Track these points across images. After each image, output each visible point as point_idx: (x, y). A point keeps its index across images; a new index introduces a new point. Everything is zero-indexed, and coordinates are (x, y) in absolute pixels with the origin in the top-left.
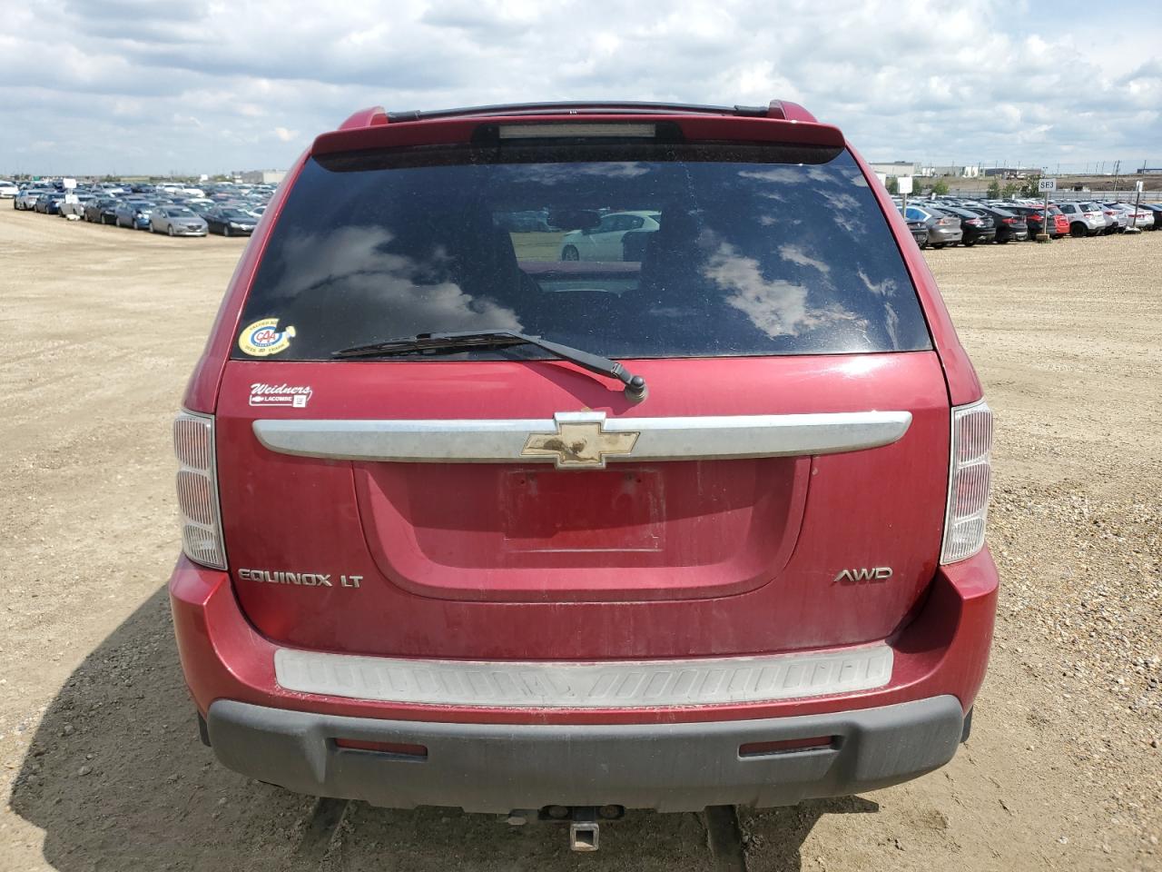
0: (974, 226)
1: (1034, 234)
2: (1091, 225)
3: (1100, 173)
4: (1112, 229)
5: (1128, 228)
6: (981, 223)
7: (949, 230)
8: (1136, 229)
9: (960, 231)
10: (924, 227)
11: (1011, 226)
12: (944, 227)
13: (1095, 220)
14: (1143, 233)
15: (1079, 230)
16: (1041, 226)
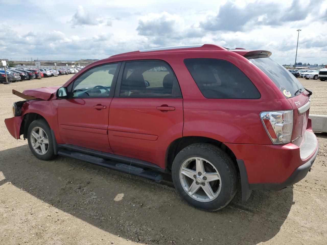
0: (22, 75)
1: (37, 78)
2: (48, 74)
3: (25, 61)
4: (52, 75)
5: (55, 75)
6: (24, 74)
7: (17, 77)
8: (57, 75)
9: (20, 77)
10: (11, 76)
11: (32, 75)
12: (16, 76)
13: (48, 73)
14: (59, 76)
15: (45, 76)
16: (38, 75)
